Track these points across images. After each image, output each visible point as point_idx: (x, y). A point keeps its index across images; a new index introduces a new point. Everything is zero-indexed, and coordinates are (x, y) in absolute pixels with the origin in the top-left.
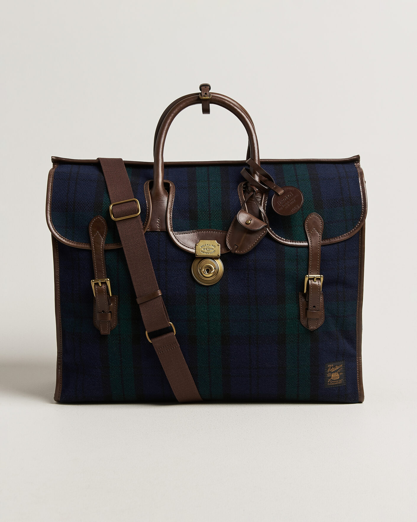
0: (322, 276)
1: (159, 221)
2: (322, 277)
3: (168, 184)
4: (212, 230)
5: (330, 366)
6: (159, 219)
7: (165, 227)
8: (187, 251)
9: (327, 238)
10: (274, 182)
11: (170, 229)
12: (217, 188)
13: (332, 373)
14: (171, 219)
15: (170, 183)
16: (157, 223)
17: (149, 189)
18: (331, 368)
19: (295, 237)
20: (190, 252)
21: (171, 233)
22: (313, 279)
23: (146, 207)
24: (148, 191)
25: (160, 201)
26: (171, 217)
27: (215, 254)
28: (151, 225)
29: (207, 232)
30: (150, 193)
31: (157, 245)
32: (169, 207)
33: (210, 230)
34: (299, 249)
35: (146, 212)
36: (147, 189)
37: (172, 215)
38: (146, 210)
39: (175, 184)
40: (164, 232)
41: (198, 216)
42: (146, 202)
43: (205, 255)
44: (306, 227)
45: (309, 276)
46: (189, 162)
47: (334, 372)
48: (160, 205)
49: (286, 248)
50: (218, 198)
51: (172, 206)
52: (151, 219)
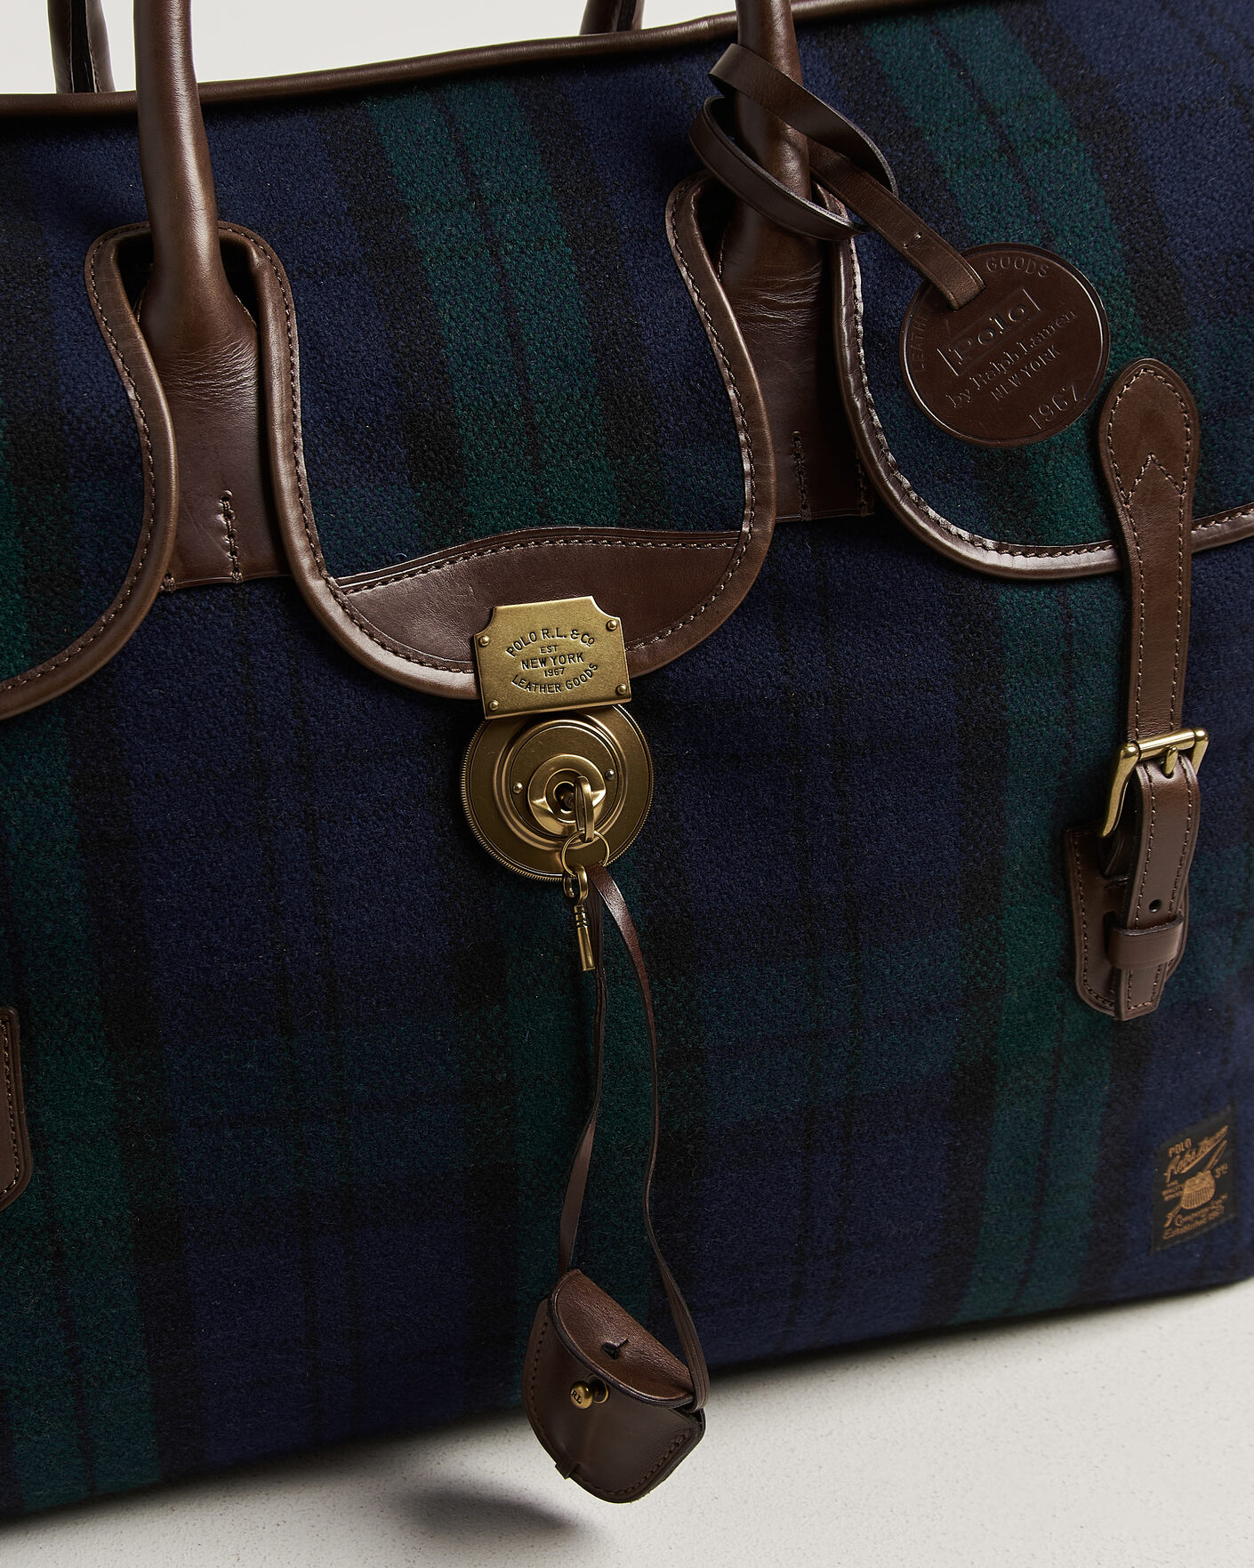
0: (1201, 733)
1: (228, 516)
2: (1202, 739)
3: (244, 253)
4: (559, 533)
5: (1179, 1148)
6: (226, 498)
7: (265, 551)
8: (427, 689)
9: (1217, 509)
10: (890, 188)
11: (305, 562)
12: (542, 243)
13: (1182, 1178)
14: (301, 496)
15: (249, 243)
16: (221, 530)
17: (123, 297)
18: (1182, 1154)
19: (1051, 521)
20: (446, 694)
21: (317, 586)
22: (1159, 760)
23: (136, 430)
24: (124, 320)
25: (215, 377)
26: (299, 479)
27: (596, 688)
28: (180, 551)
29: (532, 545)
30: (142, 325)
31: (235, 671)
32: (278, 412)
33: (545, 535)
34: (1075, 595)
35: (141, 466)
36: (118, 304)
37: (302, 469)
38: (139, 451)
39: (282, 247)
40: (263, 581)
41: (465, 451)
42: (131, 394)
43: (539, 703)
44: (1107, 452)
45: (1143, 746)
46: (323, 78)
47: (1192, 1173)
48: (217, 408)
49: (1004, 596)
50: (564, 315)
51: (295, 405)
52: (181, 510)
